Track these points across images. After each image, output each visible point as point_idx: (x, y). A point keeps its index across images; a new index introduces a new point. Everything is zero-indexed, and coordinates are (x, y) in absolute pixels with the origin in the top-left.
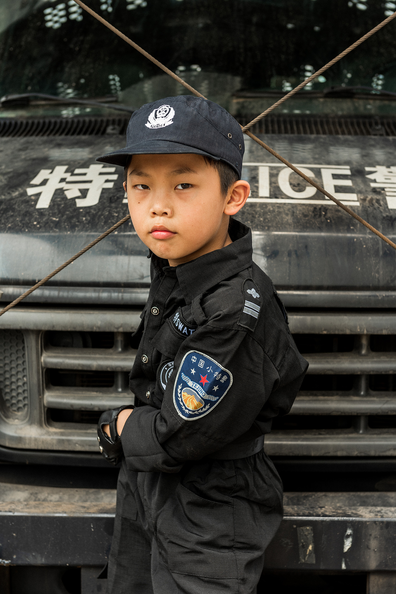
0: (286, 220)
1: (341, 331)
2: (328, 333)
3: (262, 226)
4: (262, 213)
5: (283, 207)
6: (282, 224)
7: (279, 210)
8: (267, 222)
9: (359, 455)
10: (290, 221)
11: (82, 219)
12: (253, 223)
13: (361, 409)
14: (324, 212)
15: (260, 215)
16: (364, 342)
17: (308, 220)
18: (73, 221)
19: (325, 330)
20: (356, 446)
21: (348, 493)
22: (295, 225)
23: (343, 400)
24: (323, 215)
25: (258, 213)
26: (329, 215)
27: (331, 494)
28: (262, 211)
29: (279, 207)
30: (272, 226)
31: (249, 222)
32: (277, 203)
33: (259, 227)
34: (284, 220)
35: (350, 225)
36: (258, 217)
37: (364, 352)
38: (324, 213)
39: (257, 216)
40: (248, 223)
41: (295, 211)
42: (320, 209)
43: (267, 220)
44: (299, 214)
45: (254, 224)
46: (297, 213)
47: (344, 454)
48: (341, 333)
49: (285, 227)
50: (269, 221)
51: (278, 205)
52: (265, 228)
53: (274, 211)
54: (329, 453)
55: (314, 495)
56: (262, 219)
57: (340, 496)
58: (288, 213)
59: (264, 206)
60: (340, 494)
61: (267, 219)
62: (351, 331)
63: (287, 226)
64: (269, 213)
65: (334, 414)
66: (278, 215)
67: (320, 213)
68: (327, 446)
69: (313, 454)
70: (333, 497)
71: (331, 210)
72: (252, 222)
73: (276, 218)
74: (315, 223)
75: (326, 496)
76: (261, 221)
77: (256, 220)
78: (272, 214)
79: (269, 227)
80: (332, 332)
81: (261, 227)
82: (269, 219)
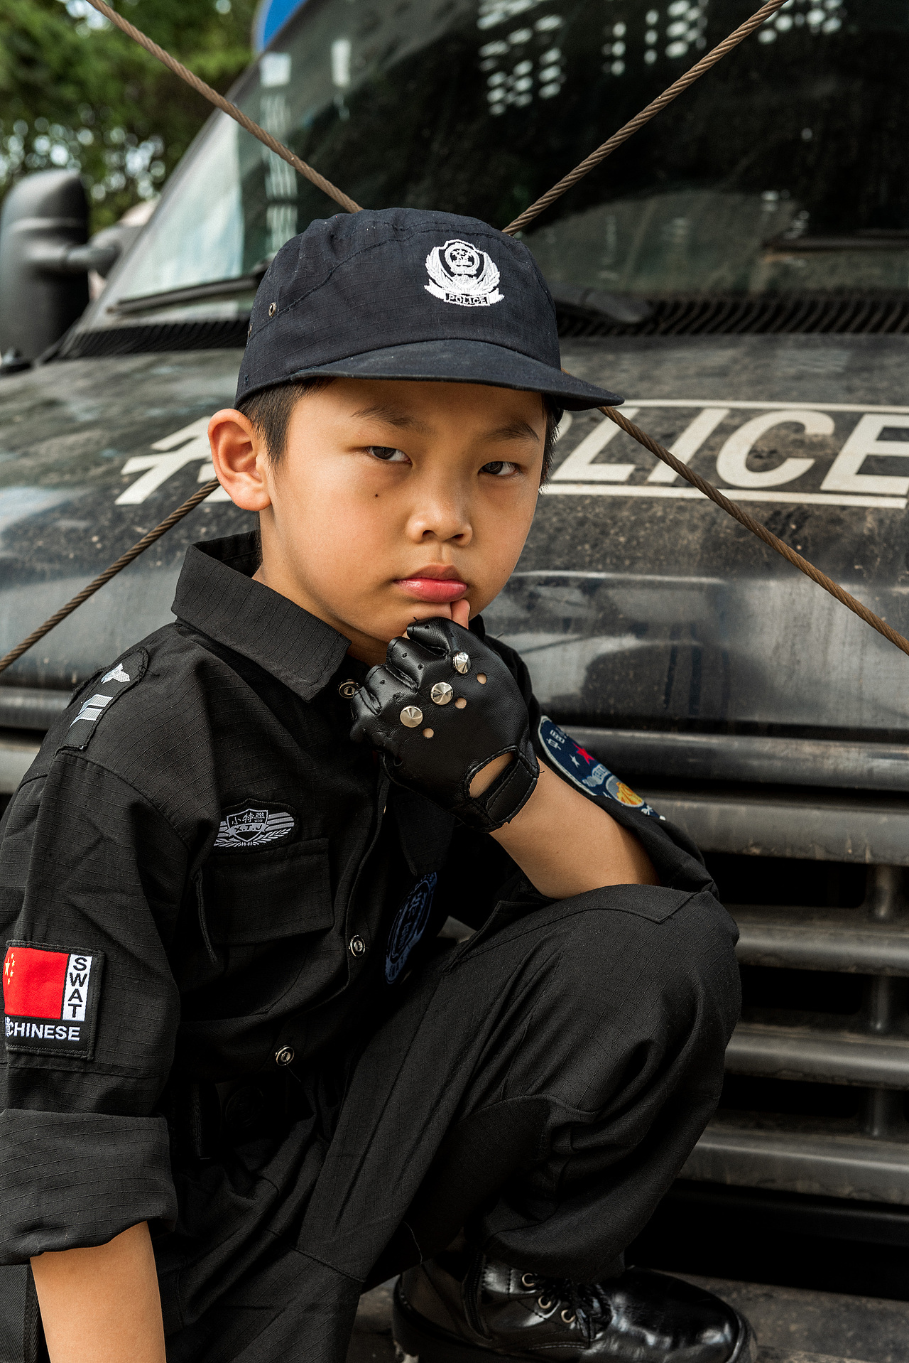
0: (685, 542)
1: (801, 849)
2: (766, 853)
3: (618, 558)
4: (628, 524)
5: (693, 509)
6: (672, 552)
7: (678, 516)
8: (634, 548)
9: (855, 1195)
10: (695, 546)
11: (199, 531)
12: (597, 549)
13: (859, 1070)
14: (796, 523)
15: (622, 530)
16: (885, 883)
17: (744, 544)
18: (176, 536)
19: (756, 845)
20: (849, 1169)
21: (835, 1296)
22: (706, 556)
23: (817, 1041)
24: (788, 533)
25: (620, 524)
26: (806, 531)
27: (784, 1295)
28: (633, 518)
29: (681, 509)
30: (645, 557)
31: (587, 547)
32: (683, 499)
33: (608, 561)
34: (680, 541)
35: (855, 560)
36: (617, 534)
37: (883, 912)
38: (794, 527)
39: (612, 532)
40: (583, 549)
41: (719, 521)
42: (789, 516)
43: (634, 543)
44: (727, 527)
45: (598, 553)
46: (720, 525)
47: (816, 1188)
48: (800, 855)
49: (677, 562)
50: (639, 543)
51: (682, 504)
52: (623, 563)
53: (663, 519)
54: (773, 1181)
55: (739, 1292)
56: (622, 539)
57: (807, 1304)
58: (700, 524)
59: (644, 506)
60: (810, 1297)
61: (637, 539)
62: (828, 851)
63: (683, 560)
64: (648, 525)
65: (786, 1075)
66: (669, 530)
67: (786, 525)
68: (767, 1161)
69: (729, 1179)
70: (788, 1303)
71: (819, 518)
72: (594, 546)
73: (661, 536)
74: (761, 553)
75: (769, 1296)
76: (620, 543)
77: (607, 541)
78: (656, 527)
79: (634, 560)
80: (775, 852)
81: (614, 561)
82: (641, 540)
